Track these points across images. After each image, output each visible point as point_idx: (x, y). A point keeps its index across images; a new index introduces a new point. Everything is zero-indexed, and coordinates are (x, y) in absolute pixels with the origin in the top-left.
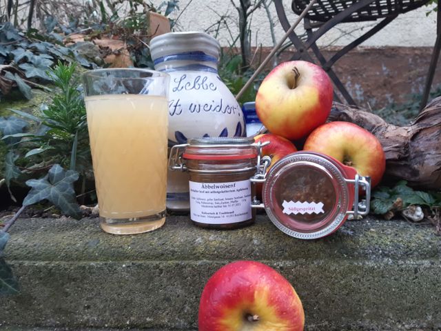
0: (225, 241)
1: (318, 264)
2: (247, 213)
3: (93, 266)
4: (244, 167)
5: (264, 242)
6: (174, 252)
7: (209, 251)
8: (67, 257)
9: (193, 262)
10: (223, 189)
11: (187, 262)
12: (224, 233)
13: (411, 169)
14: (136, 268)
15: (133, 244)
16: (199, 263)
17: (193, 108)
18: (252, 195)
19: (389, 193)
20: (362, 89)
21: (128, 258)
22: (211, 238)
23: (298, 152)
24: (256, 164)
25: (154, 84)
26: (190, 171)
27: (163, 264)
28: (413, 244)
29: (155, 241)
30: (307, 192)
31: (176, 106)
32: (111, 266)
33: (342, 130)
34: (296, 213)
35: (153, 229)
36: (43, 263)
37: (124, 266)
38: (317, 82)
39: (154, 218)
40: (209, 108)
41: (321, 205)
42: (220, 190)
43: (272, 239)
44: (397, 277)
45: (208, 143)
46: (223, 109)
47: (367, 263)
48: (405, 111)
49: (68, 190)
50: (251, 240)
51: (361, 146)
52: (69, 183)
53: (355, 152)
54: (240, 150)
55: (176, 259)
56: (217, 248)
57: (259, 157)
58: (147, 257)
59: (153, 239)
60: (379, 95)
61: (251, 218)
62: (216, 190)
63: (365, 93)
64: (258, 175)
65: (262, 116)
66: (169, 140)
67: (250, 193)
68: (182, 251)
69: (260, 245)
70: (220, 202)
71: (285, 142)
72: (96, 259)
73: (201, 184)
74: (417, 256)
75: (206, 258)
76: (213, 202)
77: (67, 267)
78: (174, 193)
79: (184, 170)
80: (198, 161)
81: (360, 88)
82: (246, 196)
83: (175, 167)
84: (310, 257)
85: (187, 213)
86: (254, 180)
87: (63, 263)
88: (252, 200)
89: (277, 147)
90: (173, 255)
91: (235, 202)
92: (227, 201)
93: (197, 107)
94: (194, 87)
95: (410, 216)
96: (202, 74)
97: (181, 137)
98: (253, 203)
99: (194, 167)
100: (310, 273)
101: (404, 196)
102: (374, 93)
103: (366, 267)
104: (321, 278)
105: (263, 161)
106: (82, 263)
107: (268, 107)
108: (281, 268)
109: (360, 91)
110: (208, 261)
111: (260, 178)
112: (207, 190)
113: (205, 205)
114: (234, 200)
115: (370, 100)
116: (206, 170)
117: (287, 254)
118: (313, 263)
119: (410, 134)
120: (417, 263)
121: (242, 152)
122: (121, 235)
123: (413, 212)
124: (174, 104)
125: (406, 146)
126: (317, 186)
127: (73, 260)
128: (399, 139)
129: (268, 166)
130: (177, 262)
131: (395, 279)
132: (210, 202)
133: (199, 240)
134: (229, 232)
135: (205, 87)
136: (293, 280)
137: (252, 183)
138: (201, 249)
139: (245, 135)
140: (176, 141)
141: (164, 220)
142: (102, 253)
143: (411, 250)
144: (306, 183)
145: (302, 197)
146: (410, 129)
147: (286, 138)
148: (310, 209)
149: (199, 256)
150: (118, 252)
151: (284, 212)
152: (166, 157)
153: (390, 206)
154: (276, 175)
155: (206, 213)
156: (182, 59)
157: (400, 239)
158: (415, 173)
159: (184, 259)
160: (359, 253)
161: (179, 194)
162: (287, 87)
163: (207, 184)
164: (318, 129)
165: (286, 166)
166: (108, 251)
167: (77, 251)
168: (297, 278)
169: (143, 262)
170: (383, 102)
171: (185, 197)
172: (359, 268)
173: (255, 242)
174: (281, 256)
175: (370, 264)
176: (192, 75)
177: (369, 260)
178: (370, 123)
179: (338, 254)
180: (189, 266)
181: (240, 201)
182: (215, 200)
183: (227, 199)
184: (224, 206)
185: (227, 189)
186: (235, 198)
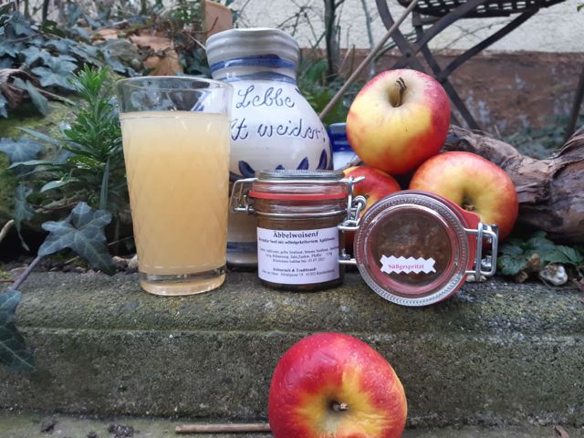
0: (304, 306)
1: (426, 339)
2: (333, 271)
3: (130, 336)
4: (329, 210)
5: (355, 308)
6: (236, 320)
7: (283, 318)
8: (97, 324)
9: (261, 334)
10: (302, 239)
11: (253, 333)
12: (302, 296)
13: (552, 216)
14: (187, 339)
15: (183, 308)
16: (269, 334)
17: (263, 130)
18: (340, 248)
19: (521, 247)
20: (488, 107)
21: (176, 326)
22: (285, 303)
23: (403, 192)
24: (346, 206)
25: (211, 98)
26: (258, 215)
27: (222, 335)
28: (552, 315)
29: (212, 305)
30: (414, 244)
31: (240, 128)
32: (154, 336)
33: (462, 163)
34: (398, 271)
35: (209, 289)
36: (65, 331)
37: (171, 336)
38: (429, 98)
39: (212, 274)
40: (284, 130)
41: (431, 262)
42: (297, 239)
43: (366, 305)
44: (530, 357)
45: (283, 178)
46: (303, 132)
47: (491, 339)
48: (545, 139)
49: (97, 236)
50: (339, 305)
51: (487, 185)
52: (99, 227)
53: (478, 192)
54: (325, 187)
55: (239, 329)
56: (293, 316)
57: (350, 198)
58: (201, 326)
59: (209, 302)
60: (511, 116)
61: (338, 276)
62: (293, 239)
63: (492, 112)
64: (349, 221)
65: (355, 141)
66: (231, 173)
67: (337, 244)
68: (248, 318)
69: (349, 313)
70: (297, 255)
71: (385, 177)
72: (134, 327)
73: (272, 232)
74: (558, 331)
75: (279, 328)
76: (289, 255)
77: (96, 336)
78: (236, 243)
79: (250, 213)
80: (270, 201)
81: (486, 106)
82: (331, 249)
83: (239, 209)
84: (416, 330)
85: (253, 269)
86: (343, 227)
87: (91, 332)
88: (340, 254)
89: (374, 184)
90: (235, 324)
91: (317, 255)
93: (269, 129)
94: (264, 102)
95: (549, 278)
96: (276, 85)
97: (246, 169)
98: (342, 258)
99: (264, 209)
100: (415, 350)
101: (543, 252)
102: (505, 113)
103: (490, 344)
104: (430, 357)
105: (355, 204)
106: (116, 332)
107: (363, 130)
108: (377, 343)
109: (485, 109)
110: (281, 333)
111: (351, 225)
112: (281, 239)
113: (278, 259)
114: (316, 253)
115: (499, 122)
116: (279, 213)
117: (385, 325)
118: (419, 337)
119: (552, 170)
120: (558, 339)
121: (327, 190)
122: (167, 297)
123: (554, 273)
124: (238, 124)
125: (546, 185)
126: (428, 237)
127: (104, 327)
128: (536, 175)
129: (361, 210)
130: (240, 332)
131: (528, 360)
132: (286, 255)
133: (269, 304)
134: (309, 294)
135: (279, 102)
136: (393, 359)
137: (340, 231)
138: (272, 316)
139: (331, 168)
140: (239, 173)
141: (223, 277)
142: (143, 319)
143: (549, 323)
144: (412, 233)
145: (407, 251)
146: (552, 163)
147: (386, 172)
148: (416, 267)
149: (269, 326)
150: (163, 318)
151: (382, 270)
152: (226, 195)
153: (523, 265)
154: (373, 221)
155: (278, 270)
156: (249, 65)
157: (536, 308)
158: (558, 221)
159: (249, 329)
160: (481, 325)
161: (243, 244)
162: (389, 104)
163: (281, 232)
164: (429, 161)
165: (386, 210)
166: (151, 316)
167: (109, 315)
168: (398, 356)
169: (196, 332)
170: (515, 125)
171: (252, 248)
172: (481, 345)
173: (344, 308)
174: (377, 327)
175: (495, 340)
176: (262, 86)
177: (493, 334)
178: (499, 154)
179: (453, 326)
180: (257, 339)
181: (324, 254)
182: (291, 253)
183: (306, 252)
184: (303, 261)
185: (308, 239)
186: (318, 251)
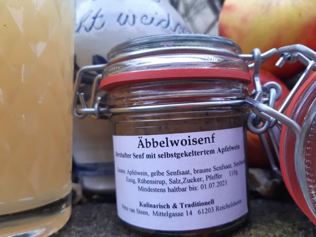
10: (188, 149)
17: (123, 20)
18: (247, 162)
26: (113, 114)
31: (94, 18)
42: (179, 149)
46: (172, 26)
57: (258, 81)
62: (171, 150)
67: (243, 157)
70: (181, 178)
76: (166, 178)
82: (236, 165)
83: (85, 110)
91: (215, 177)
92: (197, 176)
93: (131, 19)
112: (150, 150)
113: (146, 186)
114: (213, 173)
124: (93, 14)
132: (160, 178)
163: (149, 138)
181: (225, 174)
182: (170, 174)
183: (196, 171)
184: (191, 189)
185: (198, 148)
186: (216, 169)
